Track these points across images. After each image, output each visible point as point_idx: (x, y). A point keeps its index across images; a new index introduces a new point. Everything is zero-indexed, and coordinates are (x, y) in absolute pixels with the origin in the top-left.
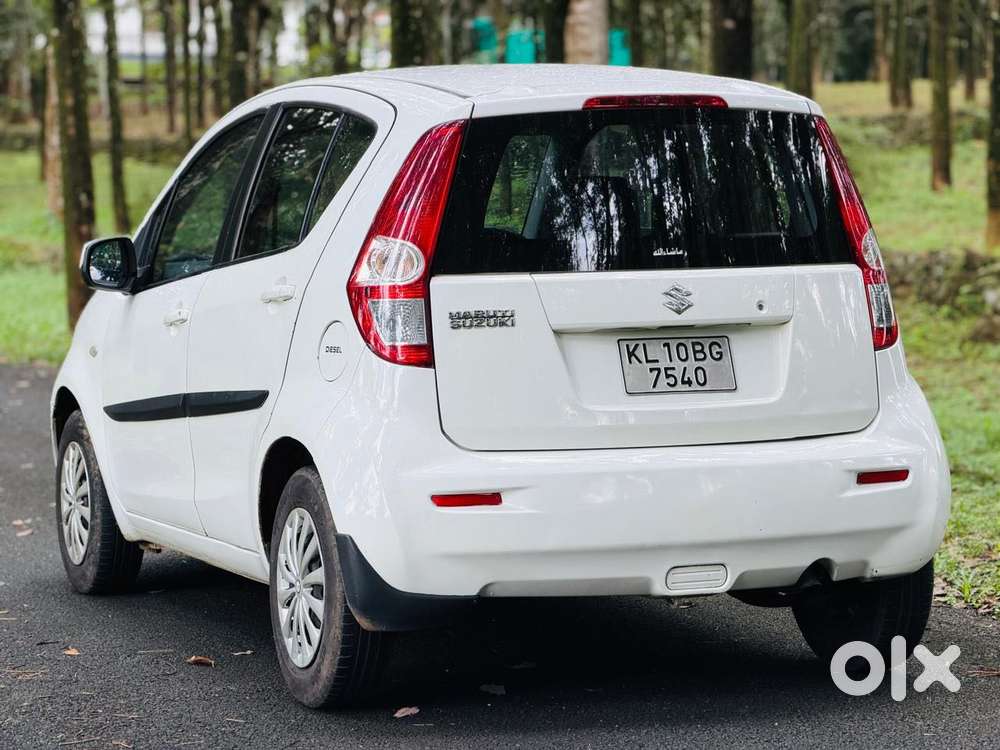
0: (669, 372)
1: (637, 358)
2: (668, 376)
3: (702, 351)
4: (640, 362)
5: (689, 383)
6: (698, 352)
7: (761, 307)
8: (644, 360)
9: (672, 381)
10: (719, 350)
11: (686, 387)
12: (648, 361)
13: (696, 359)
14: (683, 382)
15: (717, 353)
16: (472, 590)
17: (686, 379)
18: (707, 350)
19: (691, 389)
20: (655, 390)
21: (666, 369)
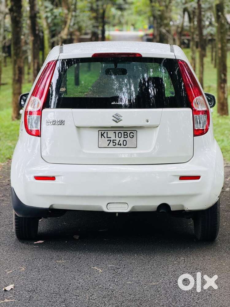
0: (114, 141)
1: (104, 136)
2: (113, 142)
3: (127, 135)
4: (105, 138)
5: (120, 145)
6: (126, 135)
7: (148, 121)
8: (106, 137)
9: (114, 144)
10: (133, 135)
11: (119, 146)
12: (107, 137)
13: (124, 137)
14: (118, 144)
15: (132, 136)
16: (47, 206)
17: (119, 144)
18: (128, 135)
19: (120, 147)
20: (108, 147)
21: (113, 140)
